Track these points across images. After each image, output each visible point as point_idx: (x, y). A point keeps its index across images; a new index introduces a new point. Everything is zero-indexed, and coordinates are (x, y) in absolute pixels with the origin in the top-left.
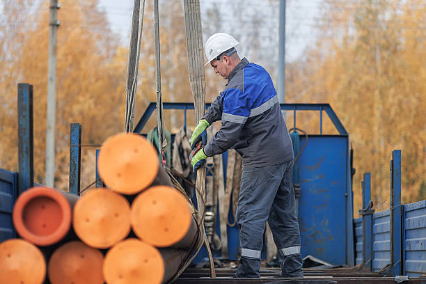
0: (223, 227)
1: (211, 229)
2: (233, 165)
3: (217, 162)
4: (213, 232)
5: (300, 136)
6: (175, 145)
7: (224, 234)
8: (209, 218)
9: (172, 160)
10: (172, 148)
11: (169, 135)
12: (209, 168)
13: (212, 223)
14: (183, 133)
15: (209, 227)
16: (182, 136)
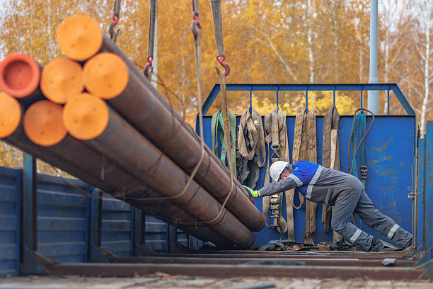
0: (289, 210)
1: (277, 212)
2: (298, 147)
3: (283, 144)
4: (279, 215)
5: (367, 116)
6: (240, 126)
7: (290, 216)
8: (275, 200)
9: (237, 141)
10: (237, 130)
11: (234, 117)
12: (275, 150)
13: (278, 206)
14: (248, 115)
15: (275, 210)
16: (247, 117)
